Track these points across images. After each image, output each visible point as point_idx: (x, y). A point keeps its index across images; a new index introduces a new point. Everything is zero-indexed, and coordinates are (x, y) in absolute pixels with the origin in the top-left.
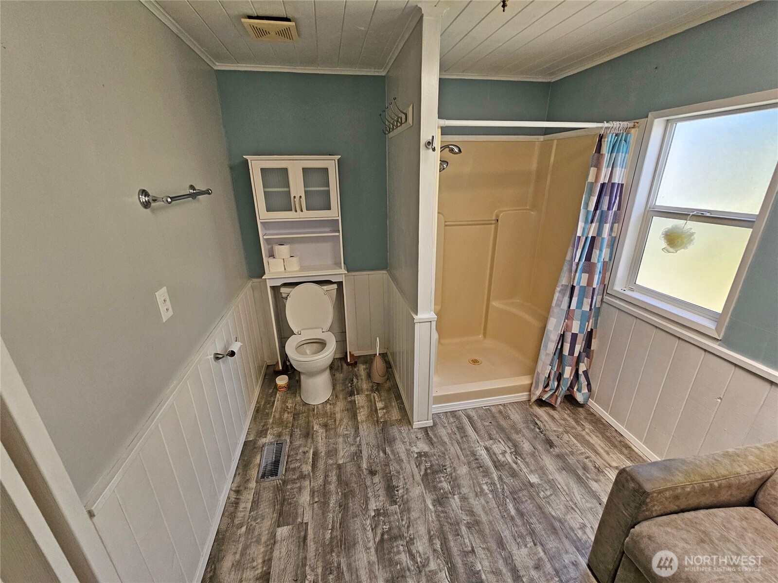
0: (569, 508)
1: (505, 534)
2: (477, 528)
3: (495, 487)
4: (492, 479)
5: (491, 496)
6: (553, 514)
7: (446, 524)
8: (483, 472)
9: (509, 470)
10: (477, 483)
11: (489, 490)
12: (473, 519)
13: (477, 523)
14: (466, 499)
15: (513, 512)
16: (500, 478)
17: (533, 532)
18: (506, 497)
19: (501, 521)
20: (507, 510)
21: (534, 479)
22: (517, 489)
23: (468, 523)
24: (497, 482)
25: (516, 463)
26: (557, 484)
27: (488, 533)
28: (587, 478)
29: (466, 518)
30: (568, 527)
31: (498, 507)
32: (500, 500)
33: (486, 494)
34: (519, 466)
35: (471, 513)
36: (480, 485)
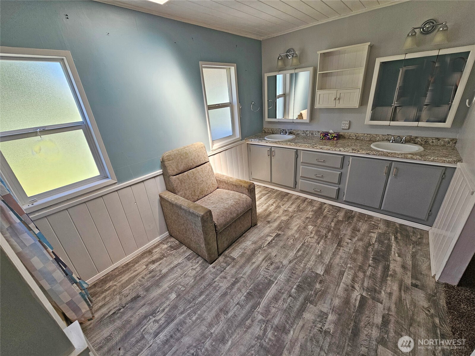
0: (185, 276)
1: (218, 295)
2: (224, 309)
3: (190, 313)
4: (185, 318)
5: (199, 312)
6: (193, 281)
7: (234, 326)
8: (181, 326)
9: (172, 311)
10: (193, 324)
11: (195, 315)
12: (220, 314)
13: (221, 310)
14: (210, 324)
15: (203, 297)
16: (182, 313)
17: (209, 285)
18: (195, 304)
19: (212, 299)
20: (204, 300)
21: (173, 296)
22: (186, 301)
23: (225, 315)
24: (186, 313)
25: (164, 310)
26: (171, 285)
27: (224, 302)
28: (160, 274)
29: (223, 317)
30: (197, 274)
31: (204, 304)
32: (200, 305)
33: (199, 315)
34: (166, 307)
35: (217, 316)
36: (194, 322)
